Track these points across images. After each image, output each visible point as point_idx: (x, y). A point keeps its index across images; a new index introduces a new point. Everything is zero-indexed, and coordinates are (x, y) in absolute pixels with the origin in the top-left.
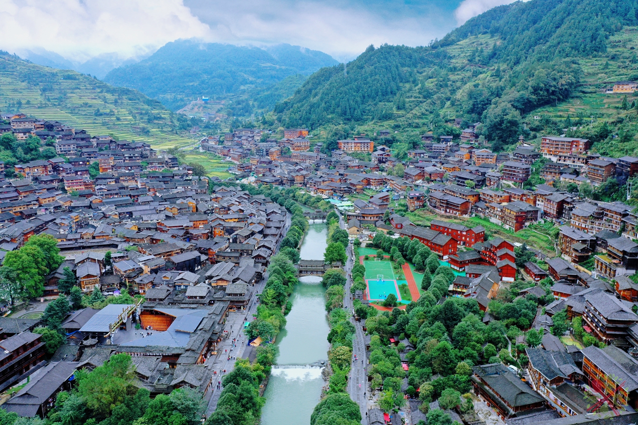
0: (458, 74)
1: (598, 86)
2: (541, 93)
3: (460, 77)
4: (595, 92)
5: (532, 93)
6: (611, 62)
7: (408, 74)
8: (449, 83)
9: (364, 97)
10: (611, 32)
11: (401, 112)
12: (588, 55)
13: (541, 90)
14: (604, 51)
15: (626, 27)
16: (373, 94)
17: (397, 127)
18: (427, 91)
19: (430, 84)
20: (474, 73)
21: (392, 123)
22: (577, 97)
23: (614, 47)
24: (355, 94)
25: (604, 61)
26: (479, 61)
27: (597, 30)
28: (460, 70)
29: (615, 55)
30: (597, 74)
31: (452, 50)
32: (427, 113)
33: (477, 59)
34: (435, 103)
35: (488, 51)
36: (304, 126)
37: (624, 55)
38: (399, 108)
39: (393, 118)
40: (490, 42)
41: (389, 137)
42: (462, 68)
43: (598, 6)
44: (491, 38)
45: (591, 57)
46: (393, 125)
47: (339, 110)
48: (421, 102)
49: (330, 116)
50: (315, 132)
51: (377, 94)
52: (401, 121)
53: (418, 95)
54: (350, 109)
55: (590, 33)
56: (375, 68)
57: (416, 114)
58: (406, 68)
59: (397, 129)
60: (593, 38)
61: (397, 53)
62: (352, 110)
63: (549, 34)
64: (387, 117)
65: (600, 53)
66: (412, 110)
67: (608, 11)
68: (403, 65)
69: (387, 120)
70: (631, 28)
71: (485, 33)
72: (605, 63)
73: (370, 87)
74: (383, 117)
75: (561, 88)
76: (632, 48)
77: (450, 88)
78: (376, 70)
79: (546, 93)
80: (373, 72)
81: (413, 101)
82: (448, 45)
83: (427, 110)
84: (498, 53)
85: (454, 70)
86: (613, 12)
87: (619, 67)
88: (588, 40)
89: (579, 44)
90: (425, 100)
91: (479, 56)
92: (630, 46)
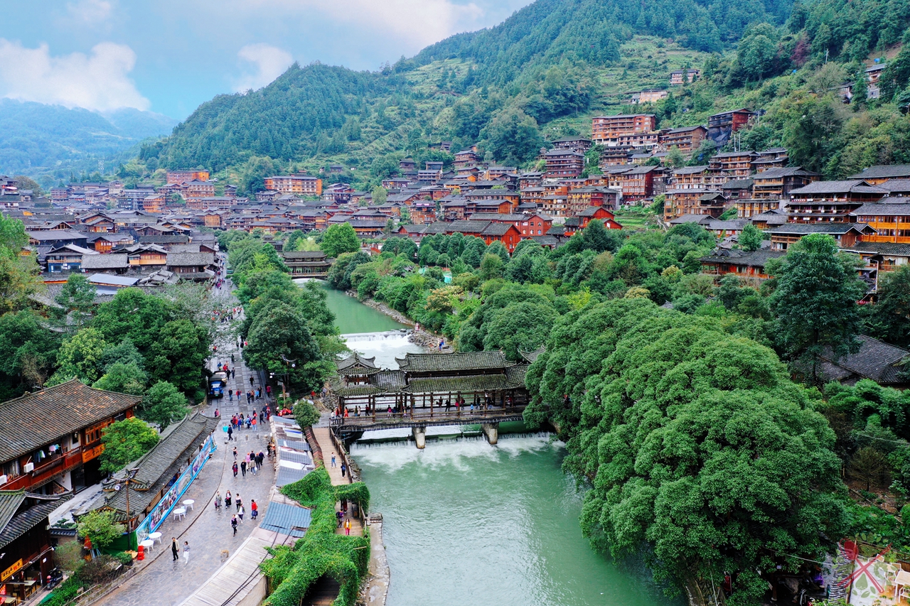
0: (426, 103)
1: (620, 97)
2: (558, 97)
3: (431, 106)
4: (619, 104)
5: (547, 98)
6: (629, 72)
7: (354, 103)
8: (417, 112)
9: (294, 128)
10: (623, 40)
11: (355, 144)
12: (600, 64)
13: (557, 94)
14: (617, 59)
15: (636, 36)
16: (308, 123)
17: (353, 162)
18: (389, 119)
19: (391, 113)
20: (447, 101)
21: (345, 157)
22: (598, 109)
23: (628, 55)
24: (280, 122)
25: (621, 71)
26: (452, 87)
27: (606, 35)
28: (428, 98)
29: (633, 63)
30: (616, 84)
31: (410, 76)
32: (392, 148)
33: (449, 85)
34: (401, 137)
35: (462, 76)
36: (201, 167)
37: (642, 64)
38: (352, 138)
39: (345, 150)
40: (463, 68)
41: (344, 173)
42: (431, 96)
43: (601, 11)
44: (463, 62)
45: (604, 66)
46: (346, 159)
47: (257, 143)
48: (381, 134)
49: (243, 153)
50: (221, 175)
51: (313, 124)
52: (357, 155)
53: (375, 125)
54: (274, 143)
55: (598, 39)
56: (307, 90)
57: (377, 148)
58: (351, 95)
59: (352, 165)
60: (604, 43)
61: (335, 75)
62: (277, 144)
63: (543, 47)
64: (336, 149)
65: (614, 62)
66: (370, 142)
67: (613, 17)
68: (346, 91)
69: (336, 154)
70: (643, 37)
71: (454, 57)
72: (622, 73)
73: (301, 114)
74: (331, 149)
75: (581, 92)
76: (650, 57)
77: (419, 119)
78: (309, 93)
79: (563, 98)
80: (305, 95)
81: (371, 132)
82: (406, 70)
83: (391, 145)
84: (476, 77)
85: (419, 97)
86: (619, 19)
87: (640, 77)
88: (598, 46)
89: (588, 50)
90: (386, 131)
91: (451, 82)
92: (648, 55)
